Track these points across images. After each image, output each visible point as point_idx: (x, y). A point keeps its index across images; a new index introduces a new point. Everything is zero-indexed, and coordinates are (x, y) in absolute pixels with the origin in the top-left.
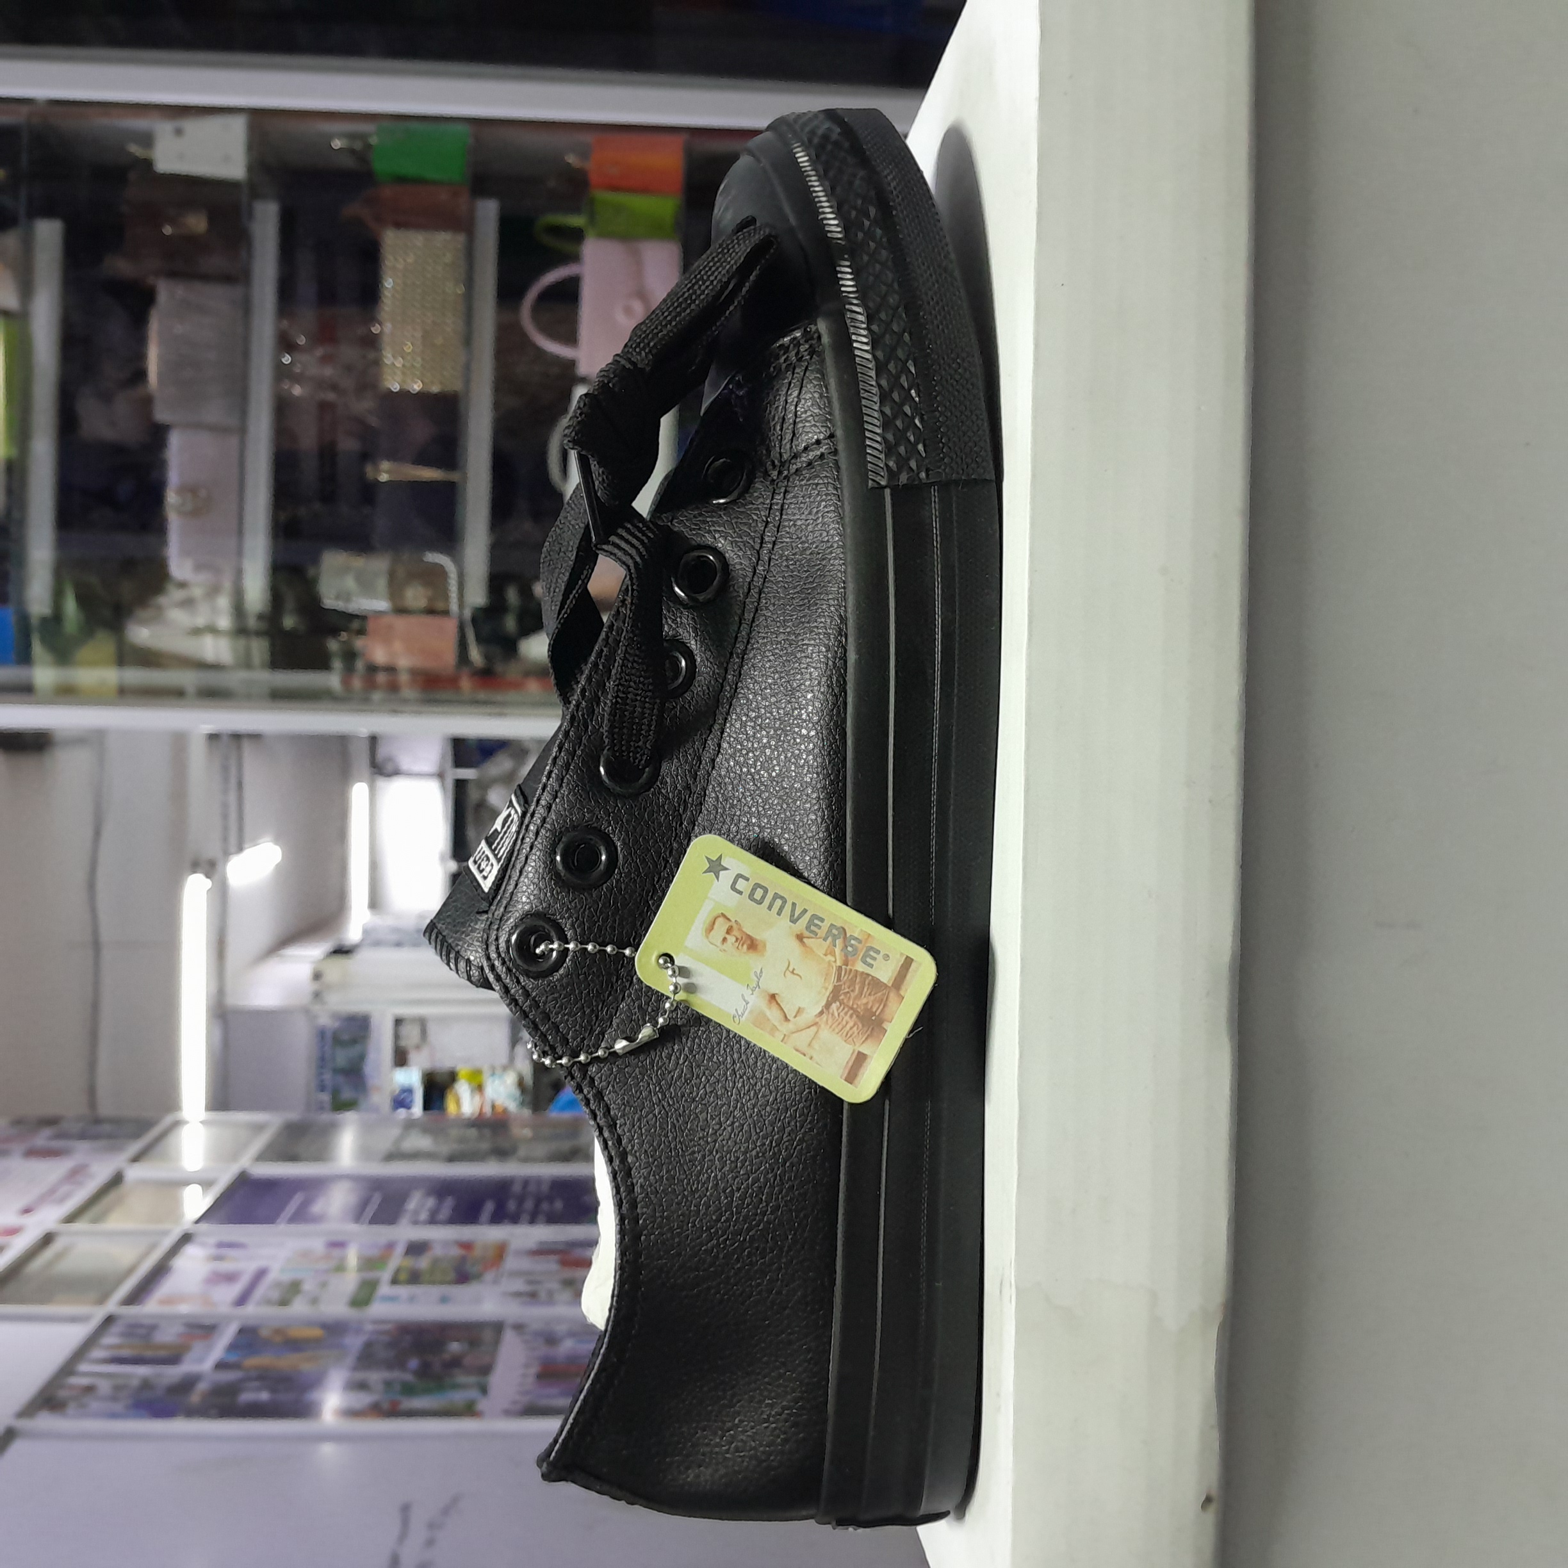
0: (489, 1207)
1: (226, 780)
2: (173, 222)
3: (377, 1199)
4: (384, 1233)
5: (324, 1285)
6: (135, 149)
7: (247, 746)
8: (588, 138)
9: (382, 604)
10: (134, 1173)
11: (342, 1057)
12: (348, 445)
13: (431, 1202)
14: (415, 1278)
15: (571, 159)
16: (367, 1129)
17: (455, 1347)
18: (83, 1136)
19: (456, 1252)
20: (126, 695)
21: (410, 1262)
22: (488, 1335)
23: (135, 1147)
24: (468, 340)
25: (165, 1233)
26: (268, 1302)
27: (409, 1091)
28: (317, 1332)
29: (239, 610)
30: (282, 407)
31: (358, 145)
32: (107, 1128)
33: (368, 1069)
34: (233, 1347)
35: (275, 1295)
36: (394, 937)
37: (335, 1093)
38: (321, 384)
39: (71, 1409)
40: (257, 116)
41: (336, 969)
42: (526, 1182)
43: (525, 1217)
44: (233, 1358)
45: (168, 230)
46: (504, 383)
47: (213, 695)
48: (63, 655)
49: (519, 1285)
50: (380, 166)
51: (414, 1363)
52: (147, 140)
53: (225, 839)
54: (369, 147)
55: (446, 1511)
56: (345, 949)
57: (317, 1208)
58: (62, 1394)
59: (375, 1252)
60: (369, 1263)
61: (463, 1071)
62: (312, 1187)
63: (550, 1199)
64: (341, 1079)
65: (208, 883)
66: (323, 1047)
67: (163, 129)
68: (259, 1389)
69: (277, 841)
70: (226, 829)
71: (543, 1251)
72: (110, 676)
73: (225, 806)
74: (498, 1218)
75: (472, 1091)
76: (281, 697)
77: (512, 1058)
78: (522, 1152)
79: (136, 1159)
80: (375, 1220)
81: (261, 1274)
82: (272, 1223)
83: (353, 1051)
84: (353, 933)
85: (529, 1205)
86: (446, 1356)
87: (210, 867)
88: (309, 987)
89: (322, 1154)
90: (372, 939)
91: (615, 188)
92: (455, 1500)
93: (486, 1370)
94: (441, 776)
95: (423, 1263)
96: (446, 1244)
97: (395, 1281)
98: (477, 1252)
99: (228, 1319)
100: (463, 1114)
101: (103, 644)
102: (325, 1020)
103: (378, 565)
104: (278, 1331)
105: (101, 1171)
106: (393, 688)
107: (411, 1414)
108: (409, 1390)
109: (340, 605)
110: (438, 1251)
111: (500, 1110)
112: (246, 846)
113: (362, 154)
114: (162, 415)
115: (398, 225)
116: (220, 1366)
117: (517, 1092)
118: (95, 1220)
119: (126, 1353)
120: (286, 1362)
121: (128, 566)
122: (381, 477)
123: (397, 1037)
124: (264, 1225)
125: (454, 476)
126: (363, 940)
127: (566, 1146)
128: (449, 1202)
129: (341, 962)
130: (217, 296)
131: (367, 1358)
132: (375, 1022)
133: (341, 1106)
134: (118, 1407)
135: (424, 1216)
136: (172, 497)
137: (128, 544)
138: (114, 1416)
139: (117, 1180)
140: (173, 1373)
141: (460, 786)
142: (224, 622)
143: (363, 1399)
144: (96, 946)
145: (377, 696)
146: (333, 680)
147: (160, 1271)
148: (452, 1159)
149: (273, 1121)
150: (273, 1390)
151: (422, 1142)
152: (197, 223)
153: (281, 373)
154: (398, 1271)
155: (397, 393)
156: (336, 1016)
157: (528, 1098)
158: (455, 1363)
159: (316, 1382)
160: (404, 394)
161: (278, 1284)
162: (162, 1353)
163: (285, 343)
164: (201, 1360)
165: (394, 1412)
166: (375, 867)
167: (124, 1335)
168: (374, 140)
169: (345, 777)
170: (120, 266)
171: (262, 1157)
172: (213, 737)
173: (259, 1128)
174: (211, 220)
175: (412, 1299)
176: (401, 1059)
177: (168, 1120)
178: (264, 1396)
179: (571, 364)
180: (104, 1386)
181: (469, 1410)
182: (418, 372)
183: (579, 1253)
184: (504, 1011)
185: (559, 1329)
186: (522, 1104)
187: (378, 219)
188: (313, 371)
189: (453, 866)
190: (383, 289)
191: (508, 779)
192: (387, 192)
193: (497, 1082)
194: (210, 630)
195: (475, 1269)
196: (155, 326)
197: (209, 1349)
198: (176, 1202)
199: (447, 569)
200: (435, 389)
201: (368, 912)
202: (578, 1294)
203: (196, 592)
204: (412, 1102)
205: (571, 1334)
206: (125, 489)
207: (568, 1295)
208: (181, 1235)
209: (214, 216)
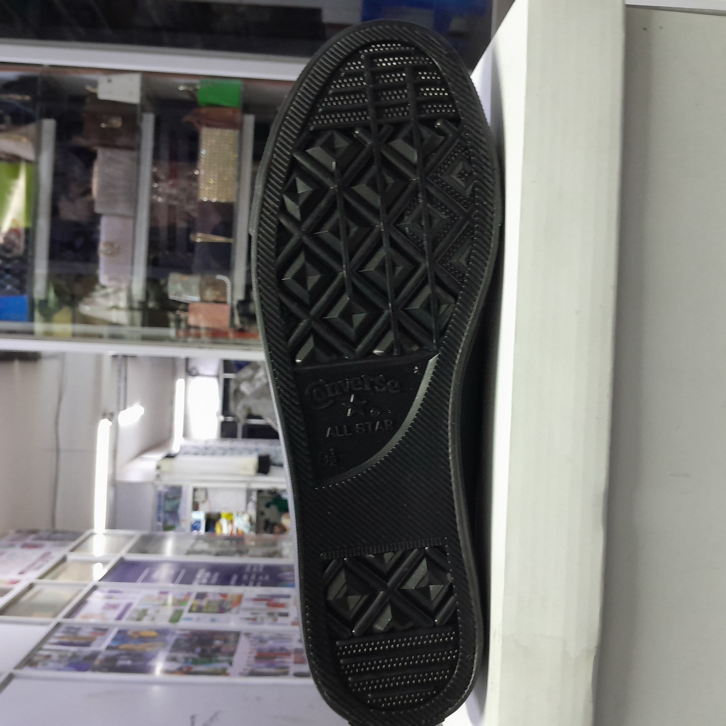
0: (235, 578)
1: (119, 376)
2: (106, 122)
3: (183, 572)
4: (186, 588)
5: (158, 612)
6: (89, 88)
7: (130, 362)
9: (197, 298)
10: (72, 557)
11: (168, 506)
12: (182, 225)
13: (208, 574)
14: (200, 610)
16: (178, 539)
17: (217, 643)
18: (49, 539)
19: (219, 598)
20: (75, 336)
21: (198, 602)
22: (232, 638)
23: (73, 544)
24: (239, 179)
25: (86, 585)
26: (131, 618)
27: (199, 522)
28: (154, 634)
29: (130, 298)
30: (153, 207)
31: (191, 89)
32: (59, 535)
33: (181, 511)
34: (115, 639)
35: (135, 616)
36: (194, 451)
37: (165, 522)
38: (170, 197)
39: (40, 665)
40: (146, 75)
41: (167, 464)
42: (252, 566)
43: (251, 583)
44: (115, 645)
45: (103, 125)
47: (115, 338)
48: (48, 317)
49: (248, 615)
50: (202, 98)
51: (198, 650)
52: (95, 84)
53: (118, 404)
54: (196, 90)
55: (212, 719)
56: (172, 456)
57: (155, 576)
58: (36, 658)
59: (182, 597)
60: (179, 602)
61: (224, 513)
62: (152, 566)
63: (263, 574)
64: (167, 516)
65: (110, 423)
66: (160, 501)
67: (102, 79)
68: (126, 660)
69: (142, 404)
70: (119, 399)
71: (259, 599)
72: (69, 328)
73: (119, 388)
74: (239, 583)
75: (228, 523)
76: (146, 339)
77: (247, 508)
78: (251, 552)
79: (73, 550)
80: (182, 582)
81: (129, 606)
82: (134, 582)
83: (176, 502)
84: (175, 448)
85: (253, 577)
86: (213, 647)
87: (111, 416)
88: (155, 472)
89: (158, 551)
90: (184, 452)
92: (216, 714)
93: (232, 654)
94: (218, 376)
95: (204, 603)
96: (214, 594)
97: (190, 611)
98: (229, 599)
99: (113, 626)
100: (223, 534)
101: (65, 313)
102: (161, 488)
103: (194, 280)
104: (136, 633)
105: (57, 556)
106: (198, 336)
107: (196, 673)
108: (196, 662)
109: (177, 298)
110: (210, 598)
111: (240, 533)
112: (127, 407)
113: (193, 94)
114: (98, 209)
115: (209, 126)
116: (109, 648)
117: (248, 524)
118: (54, 578)
119: (65, 640)
120: (139, 647)
121: (79, 277)
122: (198, 240)
123: (194, 497)
124: (131, 583)
125: (231, 240)
126: (179, 452)
127: (271, 550)
128: (216, 575)
129: (169, 461)
130: (123, 156)
131: (177, 647)
132: (184, 489)
133: (167, 528)
134: (61, 665)
135: (205, 581)
136: (102, 247)
137: (80, 267)
138: (59, 670)
139: (64, 560)
140: (87, 651)
141: (227, 382)
142: (123, 303)
143: (175, 666)
144: (58, 451)
145: (190, 340)
146: (172, 332)
147: (82, 603)
148: (218, 554)
149: (136, 534)
150: (133, 660)
151: (203, 546)
152: (117, 123)
153: (154, 191)
154: (192, 606)
155: (206, 202)
156: (166, 486)
157: (254, 527)
158: (218, 650)
159: (153, 657)
160: (209, 203)
161: (136, 611)
162: (82, 641)
163: (155, 178)
164: (100, 645)
165: (189, 672)
166: (186, 418)
167: (64, 632)
168: (198, 87)
169: (174, 376)
170: (80, 141)
171: (131, 551)
172: (115, 357)
173: (130, 537)
174: (124, 121)
175: (198, 619)
176: (196, 507)
177: (88, 533)
178: (129, 662)
180: (55, 656)
181: (223, 673)
182: (215, 193)
183: (276, 600)
184: (244, 486)
185: (266, 636)
186: (251, 530)
187: (200, 123)
188: (168, 191)
189: (222, 418)
190: (201, 155)
191: (250, 379)
192: (204, 111)
193: (239, 519)
194: (116, 307)
195: (228, 607)
196: (96, 169)
197: (105, 639)
198: (91, 571)
199: (226, 283)
200: (223, 200)
201: (182, 439)
202: (275, 620)
203: (110, 290)
204: (200, 527)
205: (272, 638)
206: (79, 242)
207: (270, 620)
208: (92, 586)
209: (125, 120)
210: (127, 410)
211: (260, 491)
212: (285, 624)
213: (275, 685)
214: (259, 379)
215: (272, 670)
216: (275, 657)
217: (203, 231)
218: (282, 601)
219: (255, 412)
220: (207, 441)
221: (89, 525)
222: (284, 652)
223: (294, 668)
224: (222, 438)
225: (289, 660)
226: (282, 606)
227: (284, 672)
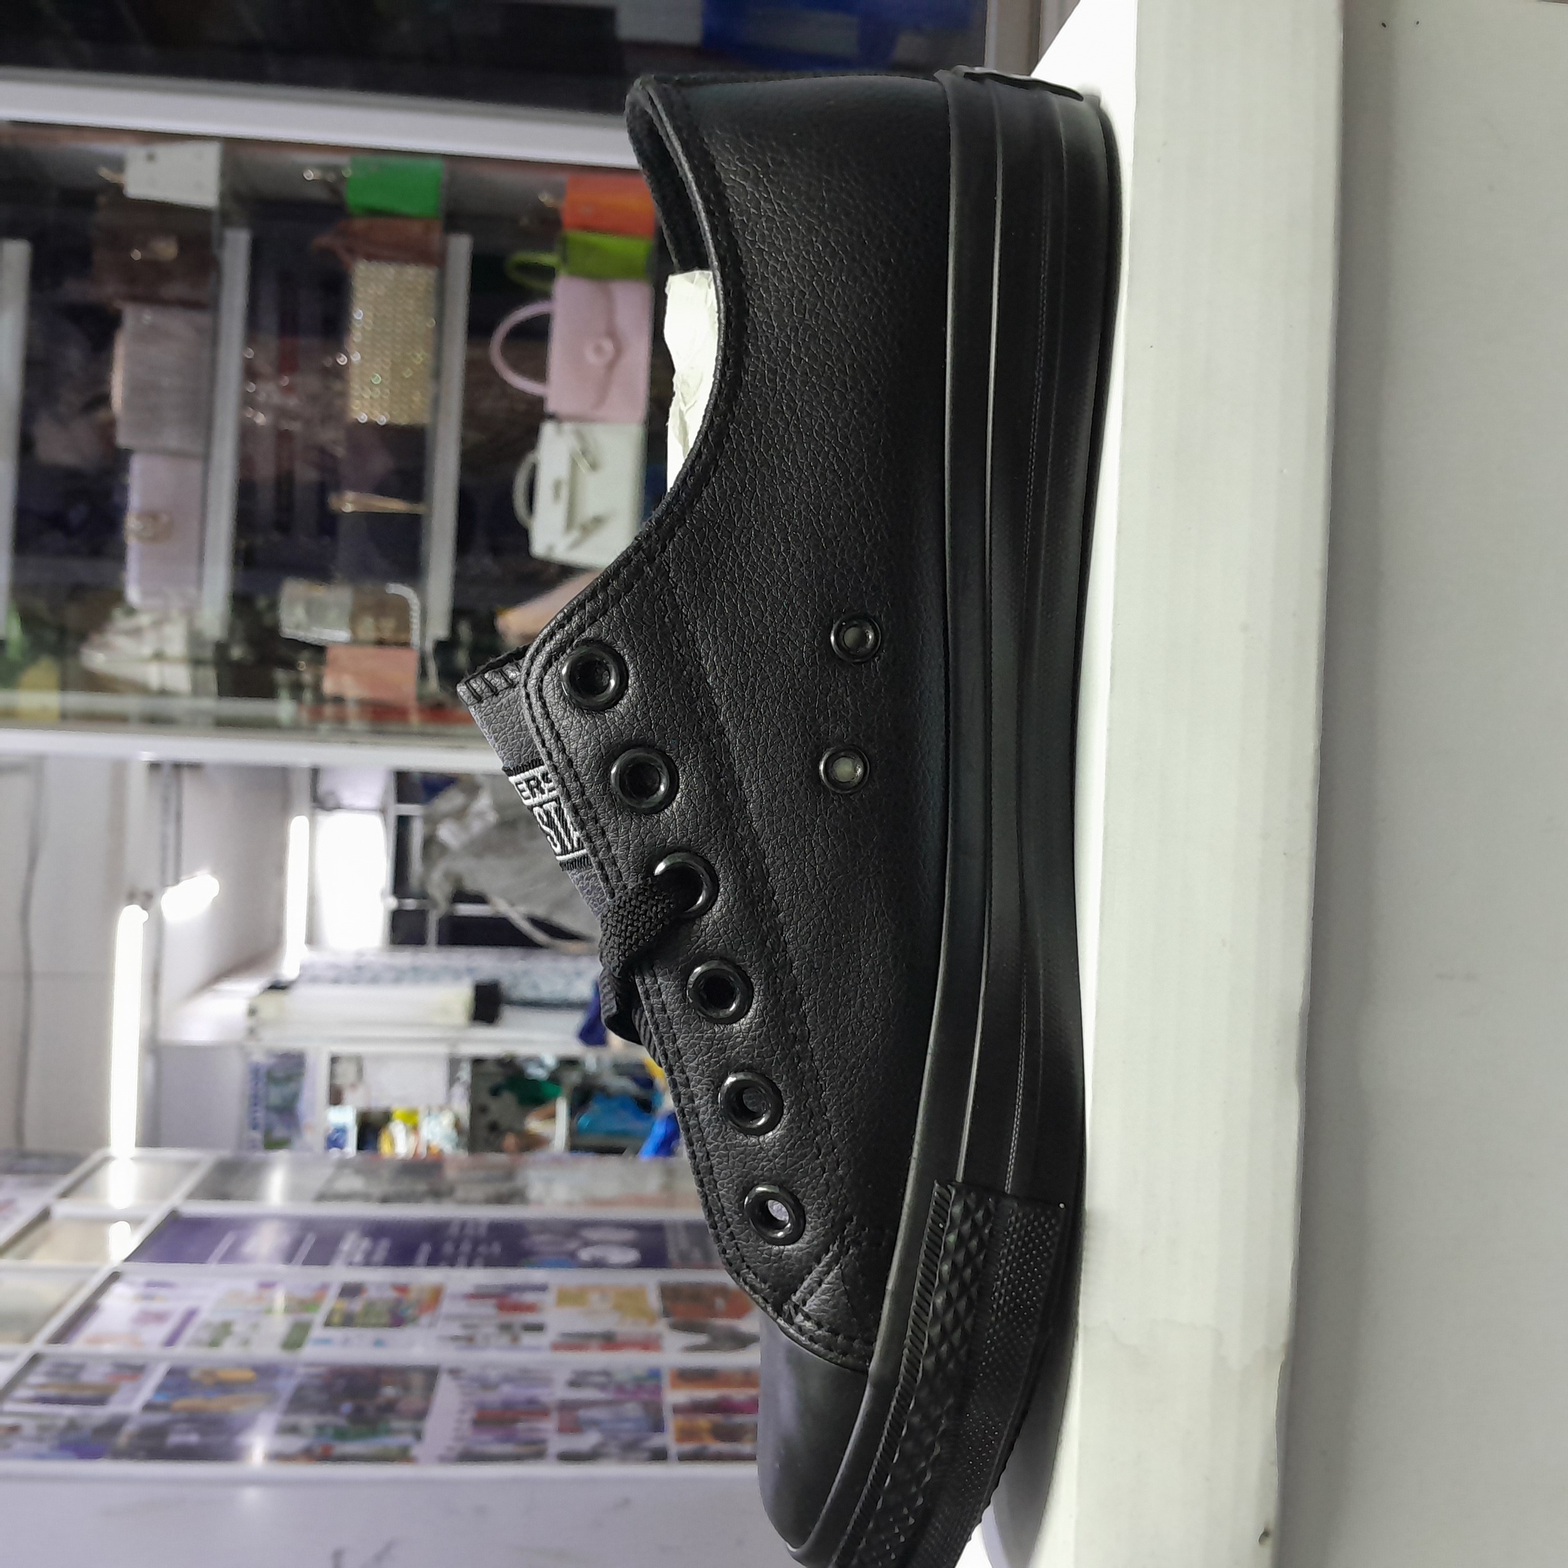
0: (425, 1249)
1: (166, 811)
2: (143, 246)
3: (311, 1239)
4: (317, 1275)
5: (255, 1326)
6: (105, 173)
7: (187, 776)
8: (562, 177)
9: (343, 636)
10: (62, 1209)
11: (275, 1096)
12: (306, 474)
13: (366, 1244)
14: (348, 1321)
15: (546, 198)
16: (298, 1168)
17: (389, 1391)
18: (10, 1170)
19: (392, 1294)
20: (67, 719)
21: (344, 1305)
22: (417, 1380)
23: (65, 1182)
24: (437, 374)
25: (93, 1272)
26: (197, 1342)
27: (342, 1130)
28: (248, 1375)
30: (247, 434)
31: (331, 177)
32: (33, 1163)
33: (303, 1106)
34: (162, 1388)
35: (205, 1336)
36: (333, 974)
37: (268, 1133)
38: (282, 413)
40: (232, 146)
41: (272, 1005)
42: (463, 1224)
43: (462, 1259)
44: (161, 1400)
45: (137, 255)
46: (471, 417)
47: (156, 721)
48: (6, 678)
49: (456, 1329)
50: (354, 198)
51: (347, 1407)
52: (118, 164)
53: (163, 872)
54: (342, 179)
55: (379, 1558)
56: (283, 985)
57: (248, 1248)
59: (306, 1294)
60: (300, 1305)
61: (398, 1111)
62: (242, 1226)
63: (489, 1241)
64: (274, 1117)
65: (144, 915)
66: (257, 1084)
67: (135, 154)
68: (188, 1432)
69: (214, 873)
70: (164, 860)
71: (478, 1295)
72: (51, 700)
73: (164, 836)
74: (434, 1261)
75: (407, 1132)
76: (226, 725)
77: (449, 1097)
78: (460, 1193)
79: (65, 1195)
80: (308, 1261)
81: (190, 1315)
82: (202, 1263)
83: (289, 1089)
84: (288, 970)
85: (466, 1247)
86: (380, 1401)
87: (147, 899)
88: (244, 1023)
89: (251, 1195)
90: (309, 976)
91: (587, 228)
92: (389, 1547)
93: (421, 1415)
94: (383, 811)
95: (356, 1305)
96: (380, 1286)
97: (328, 1324)
98: (413, 1296)
99: (158, 1360)
100: (397, 1155)
101: (44, 669)
102: (259, 1057)
103: (340, 596)
104: (209, 1373)
105: (28, 1206)
106: (341, 720)
107: (344, 1459)
108: (341, 1435)
109: (302, 635)
110: (372, 1294)
111: (435, 1151)
112: (183, 878)
113: (335, 186)
114: (123, 439)
115: (370, 257)
116: (149, 1407)
117: (454, 1134)
118: (24, 1256)
119: (51, 1392)
120: (216, 1404)
121: (77, 591)
122: (346, 507)
123: (332, 1075)
124: (194, 1265)
125: (419, 509)
126: (300, 976)
127: (504, 1188)
128: (384, 1245)
129: (276, 998)
130: (177, 323)
131: (299, 1402)
132: (310, 1060)
133: (273, 1144)
134: (44, 1448)
135: (358, 1257)
136: (132, 523)
137: (80, 569)
138: (40, 1457)
139: (44, 1216)
140: (99, 1414)
141: (403, 823)
142: (177, 649)
143: (295, 1444)
144: (28, 976)
145: (324, 728)
146: (284, 708)
147: (87, 1310)
148: (385, 1200)
149: (206, 1159)
150: (203, 1433)
151: (352, 1182)
152: (167, 249)
153: (248, 401)
154: (331, 1314)
155: (363, 424)
156: (270, 1053)
157: (465, 1140)
158: (390, 1408)
159: (246, 1425)
160: (372, 426)
161: (207, 1325)
162: (88, 1394)
163: (250, 373)
164: (129, 1401)
165: (326, 1457)
166: (312, 902)
167: (49, 1374)
168: (348, 173)
169: (285, 810)
170: (74, 290)
171: (192, 1196)
172: (155, 766)
173: (191, 1165)
174: (183, 246)
175: (346, 1342)
176: (336, 1098)
177: (96, 1156)
178: (193, 1439)
179: (540, 401)
180: (29, 1427)
181: (403, 1456)
182: (385, 405)
183: (516, 1297)
184: (443, 1050)
185: (493, 1374)
186: (458, 1145)
187: (351, 251)
188: (277, 399)
189: (393, 903)
190: (353, 321)
191: (460, 815)
192: (359, 224)
193: (433, 1123)
194: (159, 657)
195: (410, 1312)
196: (121, 350)
197: (137, 1390)
198: (103, 1240)
199: (410, 602)
200: (403, 420)
201: (305, 947)
202: (515, 1339)
203: (144, 620)
204: (345, 1141)
205: (508, 1379)
206: (77, 514)
207: (505, 1339)
208: (110, 1273)
209: (185, 245)
210: (181, 884)
211: (477, 1062)
212: (537, 1349)
213: (516, 1481)
214: (481, 815)
215: (508, 1448)
216: (515, 1421)
217: (355, 488)
218: (529, 1297)
219: (471, 885)
220: (360, 954)
221: (100, 1139)
222: (537, 1410)
223: (558, 1444)
224: (392, 946)
225: (548, 1426)
226: (530, 1308)
227: (535, 1452)
